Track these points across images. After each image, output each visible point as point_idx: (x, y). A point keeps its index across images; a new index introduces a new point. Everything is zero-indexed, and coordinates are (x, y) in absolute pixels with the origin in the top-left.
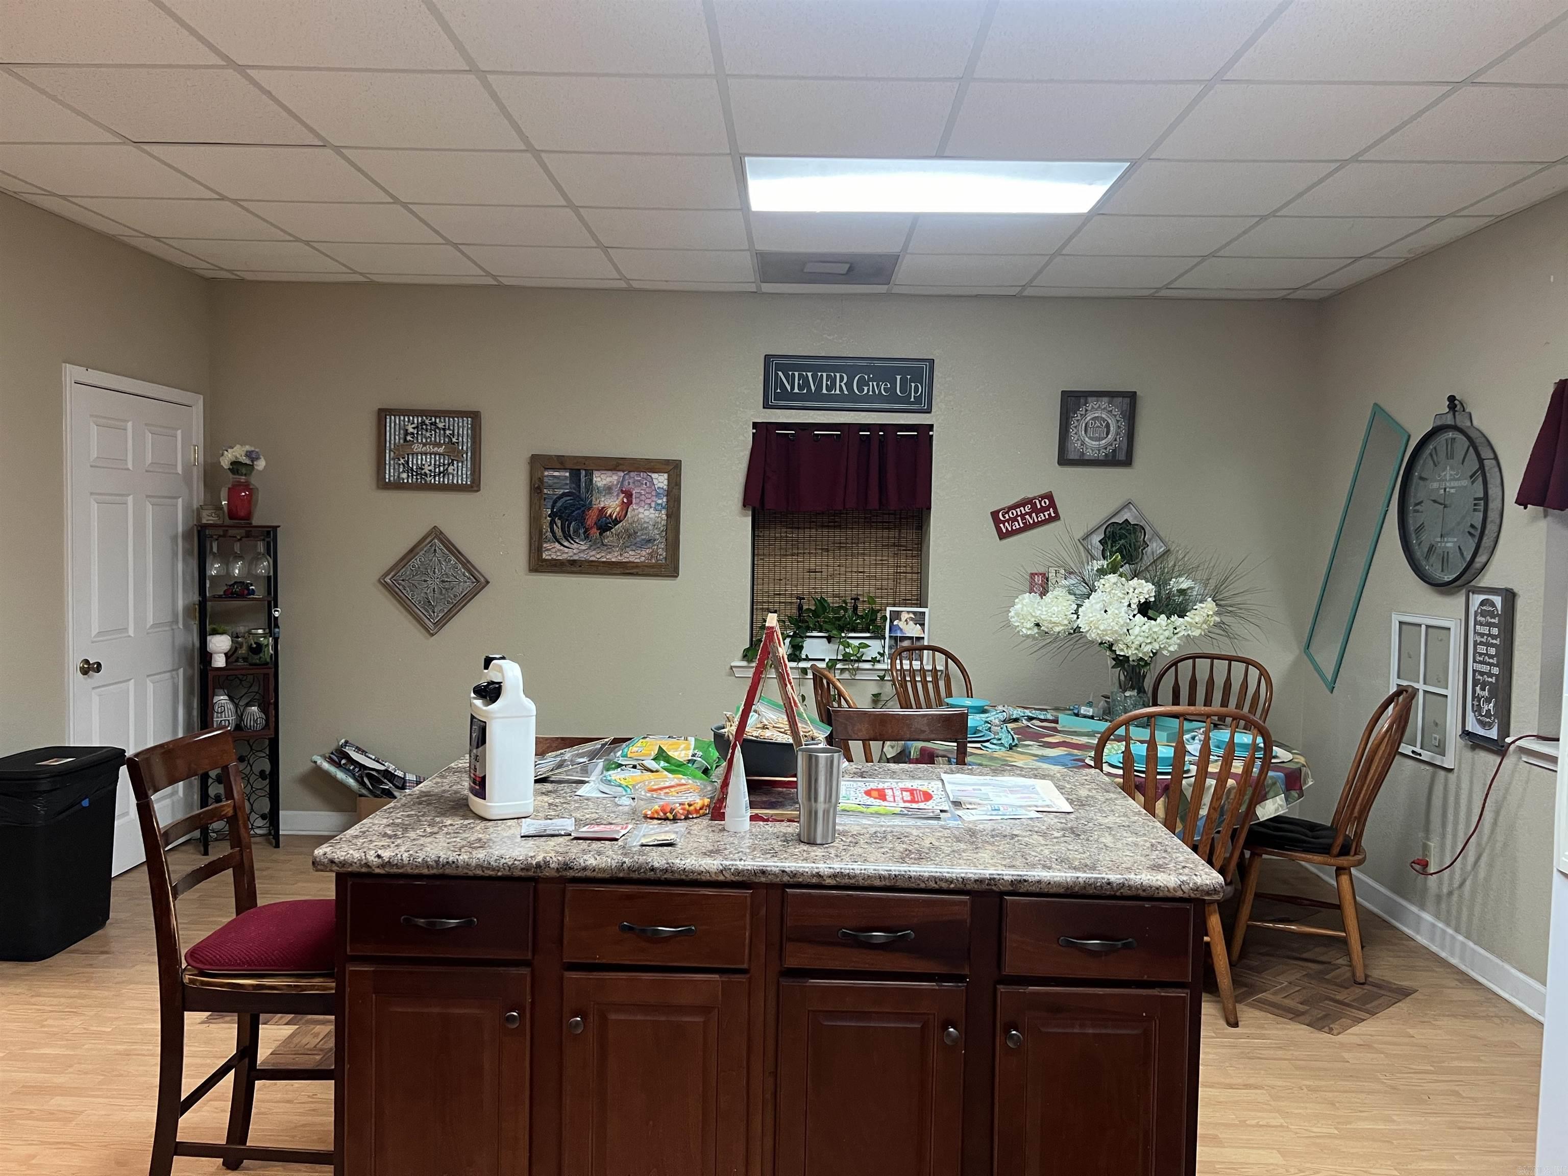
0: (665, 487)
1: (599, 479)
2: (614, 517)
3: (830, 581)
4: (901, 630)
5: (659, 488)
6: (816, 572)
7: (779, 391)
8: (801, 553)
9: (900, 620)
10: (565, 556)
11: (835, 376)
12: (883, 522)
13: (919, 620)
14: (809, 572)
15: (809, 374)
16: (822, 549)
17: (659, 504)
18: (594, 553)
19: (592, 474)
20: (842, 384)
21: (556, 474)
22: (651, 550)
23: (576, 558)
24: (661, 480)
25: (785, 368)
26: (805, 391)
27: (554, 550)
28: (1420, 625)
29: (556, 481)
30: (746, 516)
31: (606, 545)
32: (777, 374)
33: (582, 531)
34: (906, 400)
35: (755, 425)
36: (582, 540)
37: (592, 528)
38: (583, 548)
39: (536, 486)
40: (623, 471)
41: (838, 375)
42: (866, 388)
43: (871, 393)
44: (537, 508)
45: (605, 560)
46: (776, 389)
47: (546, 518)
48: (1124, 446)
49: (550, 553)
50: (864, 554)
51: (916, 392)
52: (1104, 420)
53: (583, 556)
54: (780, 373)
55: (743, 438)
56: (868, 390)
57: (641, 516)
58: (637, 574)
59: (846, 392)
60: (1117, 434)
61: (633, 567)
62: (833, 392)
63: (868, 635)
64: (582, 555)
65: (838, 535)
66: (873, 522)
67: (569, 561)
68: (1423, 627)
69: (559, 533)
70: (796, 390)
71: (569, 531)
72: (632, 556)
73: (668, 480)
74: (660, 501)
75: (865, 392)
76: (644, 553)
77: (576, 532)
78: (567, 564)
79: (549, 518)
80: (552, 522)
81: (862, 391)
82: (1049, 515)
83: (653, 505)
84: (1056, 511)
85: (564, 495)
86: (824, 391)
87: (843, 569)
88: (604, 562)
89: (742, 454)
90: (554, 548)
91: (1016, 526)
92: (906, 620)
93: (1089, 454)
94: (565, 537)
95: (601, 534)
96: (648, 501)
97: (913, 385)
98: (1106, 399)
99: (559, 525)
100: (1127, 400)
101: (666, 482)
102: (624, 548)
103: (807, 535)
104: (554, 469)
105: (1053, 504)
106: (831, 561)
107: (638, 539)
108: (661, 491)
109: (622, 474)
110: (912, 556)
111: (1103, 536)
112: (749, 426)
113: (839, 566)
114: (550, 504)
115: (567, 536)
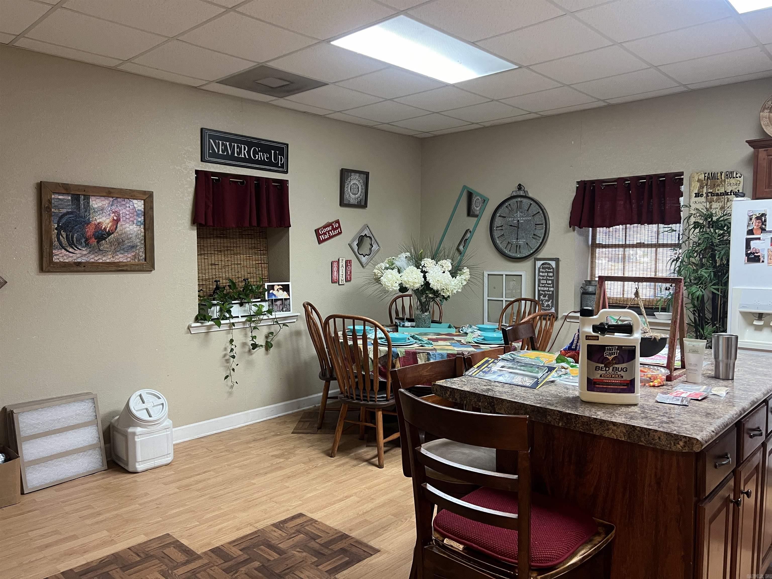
0: (143, 210)
1: (94, 202)
2: (107, 230)
3: (224, 270)
4: (275, 295)
5: (138, 210)
6: (215, 265)
7: (211, 151)
8: (206, 253)
9: (274, 290)
10: (70, 260)
11: (241, 146)
12: (248, 235)
13: (286, 288)
14: (211, 265)
15: (228, 143)
16: (218, 251)
17: (139, 221)
18: (93, 256)
19: (89, 199)
20: (245, 152)
21: (60, 197)
22: (134, 253)
23: (79, 260)
24: (139, 205)
25: (214, 138)
26: (225, 154)
27: (61, 255)
28: (502, 275)
29: (60, 202)
30: (193, 230)
31: (102, 251)
32: (209, 141)
33: (83, 240)
34: (276, 165)
35: (197, 172)
36: (84, 247)
37: (91, 238)
38: (85, 253)
39: (46, 206)
40: (113, 197)
41: (243, 146)
42: (257, 156)
43: (260, 159)
44: (47, 223)
45: (101, 261)
46: (209, 150)
47: (54, 230)
48: (364, 198)
49: (58, 257)
50: (240, 254)
51: (281, 161)
52: (357, 185)
53: (83, 260)
54: (211, 141)
55: (190, 180)
56: (258, 157)
57: (128, 229)
58: (126, 271)
59: (247, 157)
60: (362, 192)
61: (123, 266)
62: (240, 156)
63: (259, 300)
64: (84, 258)
65: (226, 242)
66: (244, 235)
67: (75, 263)
68: (504, 276)
69: (64, 241)
70: (221, 152)
71: (73, 241)
72: (121, 258)
73: (144, 204)
74: (139, 219)
75: (257, 158)
76: (130, 255)
77: (78, 240)
78: (74, 265)
79: (56, 231)
80: (59, 234)
81: (255, 157)
82: (338, 231)
83: (135, 222)
84: (341, 230)
85: (68, 213)
86: (236, 155)
87: (230, 263)
88: (102, 263)
89: (189, 190)
90: (61, 253)
91: (326, 237)
92: (277, 290)
93: (352, 202)
94: (69, 245)
95: (98, 242)
96: (131, 219)
97: (280, 157)
98: (358, 175)
99: (65, 236)
100: (365, 176)
101: (143, 206)
102: (115, 252)
103: (209, 242)
104: (59, 194)
105: (339, 226)
106: (223, 258)
107: (126, 246)
108: (139, 212)
109: (111, 199)
110: (264, 254)
111: (357, 242)
112: (193, 172)
113: (228, 261)
114: (56, 221)
115: (71, 244)
